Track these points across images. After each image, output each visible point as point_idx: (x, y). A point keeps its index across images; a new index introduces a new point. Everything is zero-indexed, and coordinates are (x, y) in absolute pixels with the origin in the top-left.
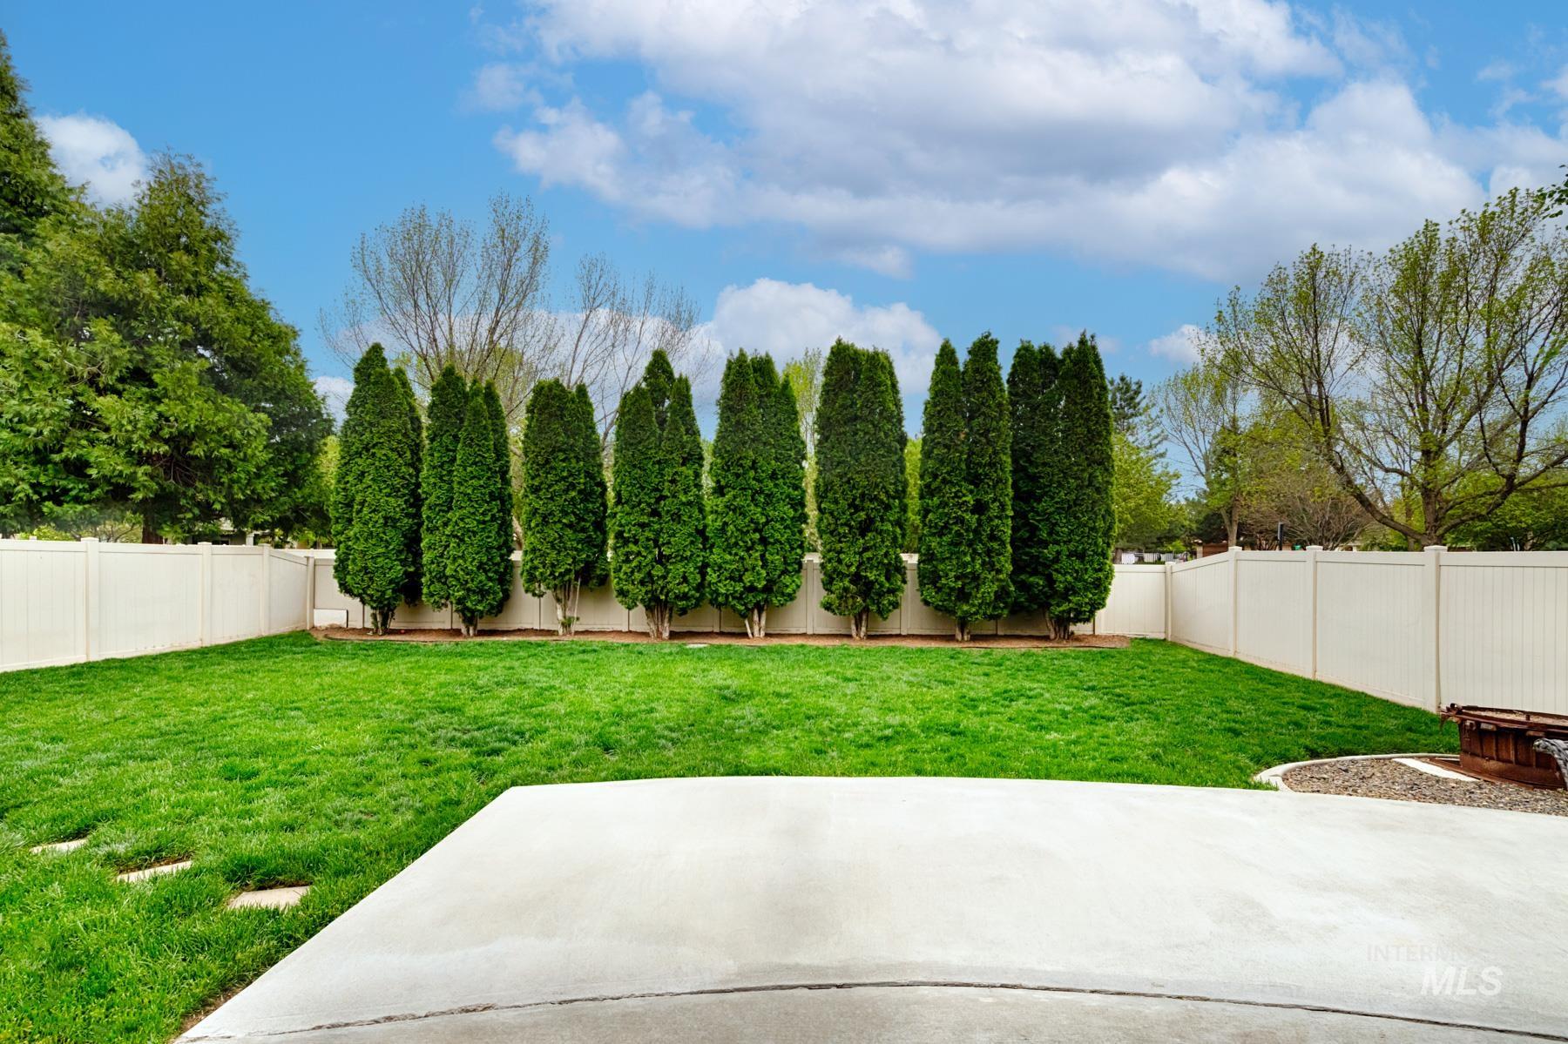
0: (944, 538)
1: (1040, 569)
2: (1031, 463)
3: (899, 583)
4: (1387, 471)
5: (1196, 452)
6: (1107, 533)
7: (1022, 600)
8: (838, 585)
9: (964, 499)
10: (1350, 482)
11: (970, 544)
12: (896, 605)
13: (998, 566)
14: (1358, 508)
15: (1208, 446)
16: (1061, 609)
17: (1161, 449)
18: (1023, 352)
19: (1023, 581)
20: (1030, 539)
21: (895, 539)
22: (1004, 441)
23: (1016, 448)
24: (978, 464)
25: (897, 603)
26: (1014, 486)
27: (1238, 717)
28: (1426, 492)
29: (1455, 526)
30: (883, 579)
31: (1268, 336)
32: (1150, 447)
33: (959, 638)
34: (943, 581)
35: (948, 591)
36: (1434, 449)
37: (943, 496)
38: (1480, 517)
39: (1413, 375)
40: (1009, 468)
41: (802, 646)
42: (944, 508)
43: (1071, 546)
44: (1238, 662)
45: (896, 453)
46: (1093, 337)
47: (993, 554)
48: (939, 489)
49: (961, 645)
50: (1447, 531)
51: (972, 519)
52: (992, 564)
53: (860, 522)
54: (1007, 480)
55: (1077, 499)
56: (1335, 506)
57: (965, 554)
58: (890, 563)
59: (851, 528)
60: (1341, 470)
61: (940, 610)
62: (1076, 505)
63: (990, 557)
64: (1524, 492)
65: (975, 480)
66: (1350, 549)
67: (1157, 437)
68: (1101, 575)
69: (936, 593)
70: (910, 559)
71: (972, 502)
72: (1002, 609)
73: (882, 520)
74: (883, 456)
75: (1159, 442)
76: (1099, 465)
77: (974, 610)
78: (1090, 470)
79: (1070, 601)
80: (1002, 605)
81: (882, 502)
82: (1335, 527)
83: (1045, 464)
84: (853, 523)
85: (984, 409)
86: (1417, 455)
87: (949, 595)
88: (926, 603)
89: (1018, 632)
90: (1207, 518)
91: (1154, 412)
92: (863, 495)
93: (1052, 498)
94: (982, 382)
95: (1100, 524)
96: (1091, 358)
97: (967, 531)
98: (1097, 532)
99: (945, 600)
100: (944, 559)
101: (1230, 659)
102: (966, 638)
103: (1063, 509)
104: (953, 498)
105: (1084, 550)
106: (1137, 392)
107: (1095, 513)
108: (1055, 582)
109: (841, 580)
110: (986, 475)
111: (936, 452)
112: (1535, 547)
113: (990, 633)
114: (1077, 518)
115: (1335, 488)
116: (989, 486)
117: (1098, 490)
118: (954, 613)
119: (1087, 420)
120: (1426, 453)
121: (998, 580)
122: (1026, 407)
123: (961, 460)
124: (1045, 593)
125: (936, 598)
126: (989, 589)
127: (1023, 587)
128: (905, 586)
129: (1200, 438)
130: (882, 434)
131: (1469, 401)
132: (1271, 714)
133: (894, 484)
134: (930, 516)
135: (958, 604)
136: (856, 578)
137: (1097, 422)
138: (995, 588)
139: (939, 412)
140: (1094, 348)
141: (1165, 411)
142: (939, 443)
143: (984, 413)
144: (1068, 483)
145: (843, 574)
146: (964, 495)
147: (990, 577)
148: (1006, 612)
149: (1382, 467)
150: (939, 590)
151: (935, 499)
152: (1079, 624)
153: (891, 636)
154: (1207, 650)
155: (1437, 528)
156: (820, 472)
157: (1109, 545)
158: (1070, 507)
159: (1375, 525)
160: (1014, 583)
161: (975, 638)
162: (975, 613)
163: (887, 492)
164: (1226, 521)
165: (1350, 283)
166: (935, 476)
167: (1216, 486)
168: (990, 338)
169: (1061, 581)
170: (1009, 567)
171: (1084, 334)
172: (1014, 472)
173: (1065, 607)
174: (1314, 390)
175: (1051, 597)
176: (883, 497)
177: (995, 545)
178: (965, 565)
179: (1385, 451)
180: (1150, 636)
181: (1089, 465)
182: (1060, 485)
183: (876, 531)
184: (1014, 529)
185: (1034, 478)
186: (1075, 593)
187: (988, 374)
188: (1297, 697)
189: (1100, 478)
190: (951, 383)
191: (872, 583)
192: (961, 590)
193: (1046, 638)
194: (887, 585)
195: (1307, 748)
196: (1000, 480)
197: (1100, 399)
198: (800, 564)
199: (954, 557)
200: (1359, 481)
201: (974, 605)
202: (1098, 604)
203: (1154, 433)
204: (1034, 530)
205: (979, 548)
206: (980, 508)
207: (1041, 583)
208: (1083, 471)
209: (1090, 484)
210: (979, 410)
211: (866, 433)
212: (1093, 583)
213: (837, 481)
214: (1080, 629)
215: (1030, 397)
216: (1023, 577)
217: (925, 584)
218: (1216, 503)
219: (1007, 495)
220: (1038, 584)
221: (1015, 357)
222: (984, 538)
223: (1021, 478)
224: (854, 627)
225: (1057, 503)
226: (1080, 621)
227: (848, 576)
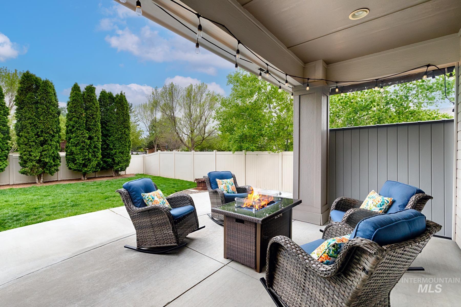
0: (77, 147)
1: (110, 157)
2: (107, 126)
3: (59, 162)
4: (185, 134)
5: (147, 125)
6: (129, 147)
7: (105, 166)
8: (30, 164)
9: (85, 135)
10: (179, 136)
11: (87, 149)
12: (57, 170)
13: (97, 156)
14: (180, 142)
15: (150, 124)
16: (117, 168)
17: (138, 123)
18: (103, 93)
19: (105, 160)
20: (107, 148)
21: (57, 147)
22: (98, 118)
23: (102, 121)
24: (89, 125)
25: (58, 169)
26: (102, 132)
27: (162, 187)
28: (191, 139)
29: (196, 146)
30: (52, 161)
31: (163, 101)
32: (135, 122)
33: (83, 179)
34: (78, 161)
35: (79, 164)
36: (193, 131)
37: (77, 134)
38: (199, 145)
39: (189, 115)
40: (100, 127)
41: (11, 189)
42: (77, 137)
43: (120, 150)
44: (161, 177)
45: (56, 118)
46: (124, 93)
47: (95, 152)
48: (75, 131)
49: (84, 181)
50: (195, 147)
51: (88, 142)
52: (95, 156)
53: (41, 141)
54: (100, 130)
55: (121, 137)
56: (176, 141)
57: (86, 153)
58: (55, 156)
59: (36, 143)
60: (177, 133)
61: (76, 171)
62: (121, 139)
63: (94, 153)
64: (205, 140)
65: (89, 129)
66: (179, 151)
67: (137, 120)
68: (128, 158)
69: (74, 165)
70: (63, 154)
71: (88, 136)
72: (98, 169)
73: (51, 141)
74: (51, 118)
75: (137, 121)
76: (127, 128)
77: (89, 170)
78: (124, 129)
79: (119, 165)
80: (98, 168)
81: (51, 134)
82: (176, 146)
83: (111, 127)
84: (37, 141)
85: (91, 108)
86: (190, 131)
87: (80, 165)
88: (70, 168)
89: (102, 176)
90: (150, 143)
91: (136, 113)
92: (42, 131)
93: (114, 136)
94: (91, 99)
95: (127, 144)
96: (124, 99)
97: (86, 145)
98: (127, 146)
99: (78, 167)
100: (78, 154)
101: (159, 177)
102: (85, 179)
103: (117, 140)
104: (81, 135)
105: (123, 151)
106: (131, 107)
107: (126, 141)
108: (115, 160)
109: (31, 162)
110: (93, 128)
111: (73, 119)
112: (207, 151)
113: (93, 177)
114: (121, 142)
115: (176, 137)
116: (94, 132)
117: (127, 135)
118: (81, 171)
119: (123, 116)
120: (191, 131)
121: (97, 160)
122: (105, 109)
123: (83, 123)
124: (112, 164)
125: (74, 167)
126: (94, 163)
127: (105, 162)
128: (61, 163)
129: (148, 122)
130: (51, 110)
131: (197, 122)
132: (168, 186)
133: (56, 128)
134: (72, 140)
135: (83, 168)
136: (39, 161)
137: (126, 117)
138: (96, 162)
139: (75, 106)
140: (125, 96)
141: (139, 113)
142: (75, 116)
143: (91, 109)
144: (118, 132)
145: (32, 160)
146: (85, 134)
147: (95, 159)
148: (99, 170)
149: (184, 133)
150: (75, 164)
151: (73, 134)
152: (122, 172)
153: (53, 181)
154: (154, 175)
155: (193, 147)
156: (18, 121)
157: (130, 150)
158: (119, 139)
159: (183, 146)
160: (102, 161)
161: (88, 179)
162: (89, 171)
163: (53, 131)
164: (154, 143)
165: (179, 93)
166: (73, 127)
167: (152, 134)
168: (93, 86)
169: (117, 160)
170: (101, 156)
171: (122, 92)
172: (101, 128)
173: (118, 167)
174: (172, 114)
175: (114, 164)
176: (52, 132)
177: (96, 150)
178: (86, 156)
179: (185, 130)
180: (140, 173)
181: (124, 128)
182: (116, 133)
183: (49, 144)
184: (102, 145)
185: (108, 130)
186: (121, 163)
187: (93, 97)
188: (172, 182)
189: (127, 132)
190: (79, 98)
191: (47, 163)
192: (84, 164)
193: (112, 176)
194: (54, 163)
195: (175, 191)
196: (97, 130)
197: (126, 110)
198: (7, 157)
199: (81, 153)
200: (180, 136)
201: (89, 168)
202: (127, 166)
203: (136, 119)
204: (108, 145)
205: (91, 150)
206: (90, 138)
207: (111, 160)
208: (122, 129)
209: (125, 133)
210: (90, 108)
211: (43, 109)
212: (126, 160)
213: (29, 125)
214: (122, 173)
215: (106, 106)
216: (105, 159)
217: (70, 162)
218: (152, 139)
219: (100, 135)
220: (110, 161)
221: (100, 94)
222: (92, 147)
223: (104, 130)
224: (37, 179)
225: (115, 138)
226: (122, 171)
227: (35, 160)
